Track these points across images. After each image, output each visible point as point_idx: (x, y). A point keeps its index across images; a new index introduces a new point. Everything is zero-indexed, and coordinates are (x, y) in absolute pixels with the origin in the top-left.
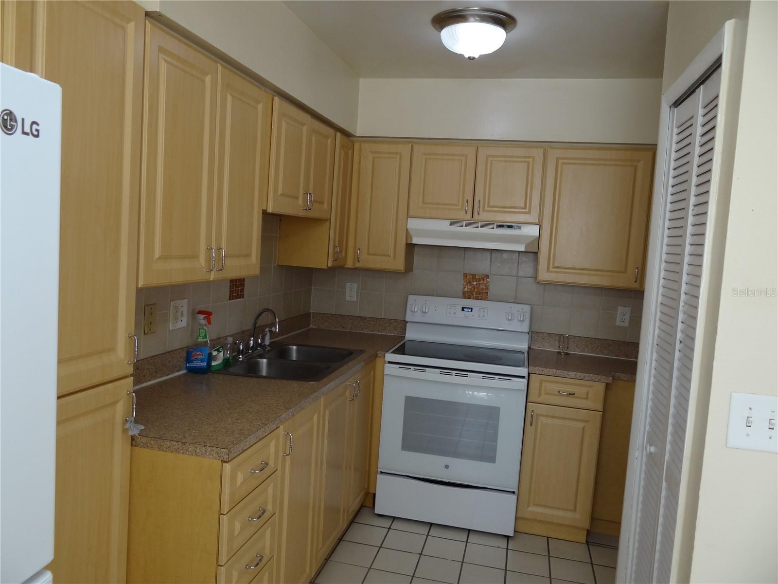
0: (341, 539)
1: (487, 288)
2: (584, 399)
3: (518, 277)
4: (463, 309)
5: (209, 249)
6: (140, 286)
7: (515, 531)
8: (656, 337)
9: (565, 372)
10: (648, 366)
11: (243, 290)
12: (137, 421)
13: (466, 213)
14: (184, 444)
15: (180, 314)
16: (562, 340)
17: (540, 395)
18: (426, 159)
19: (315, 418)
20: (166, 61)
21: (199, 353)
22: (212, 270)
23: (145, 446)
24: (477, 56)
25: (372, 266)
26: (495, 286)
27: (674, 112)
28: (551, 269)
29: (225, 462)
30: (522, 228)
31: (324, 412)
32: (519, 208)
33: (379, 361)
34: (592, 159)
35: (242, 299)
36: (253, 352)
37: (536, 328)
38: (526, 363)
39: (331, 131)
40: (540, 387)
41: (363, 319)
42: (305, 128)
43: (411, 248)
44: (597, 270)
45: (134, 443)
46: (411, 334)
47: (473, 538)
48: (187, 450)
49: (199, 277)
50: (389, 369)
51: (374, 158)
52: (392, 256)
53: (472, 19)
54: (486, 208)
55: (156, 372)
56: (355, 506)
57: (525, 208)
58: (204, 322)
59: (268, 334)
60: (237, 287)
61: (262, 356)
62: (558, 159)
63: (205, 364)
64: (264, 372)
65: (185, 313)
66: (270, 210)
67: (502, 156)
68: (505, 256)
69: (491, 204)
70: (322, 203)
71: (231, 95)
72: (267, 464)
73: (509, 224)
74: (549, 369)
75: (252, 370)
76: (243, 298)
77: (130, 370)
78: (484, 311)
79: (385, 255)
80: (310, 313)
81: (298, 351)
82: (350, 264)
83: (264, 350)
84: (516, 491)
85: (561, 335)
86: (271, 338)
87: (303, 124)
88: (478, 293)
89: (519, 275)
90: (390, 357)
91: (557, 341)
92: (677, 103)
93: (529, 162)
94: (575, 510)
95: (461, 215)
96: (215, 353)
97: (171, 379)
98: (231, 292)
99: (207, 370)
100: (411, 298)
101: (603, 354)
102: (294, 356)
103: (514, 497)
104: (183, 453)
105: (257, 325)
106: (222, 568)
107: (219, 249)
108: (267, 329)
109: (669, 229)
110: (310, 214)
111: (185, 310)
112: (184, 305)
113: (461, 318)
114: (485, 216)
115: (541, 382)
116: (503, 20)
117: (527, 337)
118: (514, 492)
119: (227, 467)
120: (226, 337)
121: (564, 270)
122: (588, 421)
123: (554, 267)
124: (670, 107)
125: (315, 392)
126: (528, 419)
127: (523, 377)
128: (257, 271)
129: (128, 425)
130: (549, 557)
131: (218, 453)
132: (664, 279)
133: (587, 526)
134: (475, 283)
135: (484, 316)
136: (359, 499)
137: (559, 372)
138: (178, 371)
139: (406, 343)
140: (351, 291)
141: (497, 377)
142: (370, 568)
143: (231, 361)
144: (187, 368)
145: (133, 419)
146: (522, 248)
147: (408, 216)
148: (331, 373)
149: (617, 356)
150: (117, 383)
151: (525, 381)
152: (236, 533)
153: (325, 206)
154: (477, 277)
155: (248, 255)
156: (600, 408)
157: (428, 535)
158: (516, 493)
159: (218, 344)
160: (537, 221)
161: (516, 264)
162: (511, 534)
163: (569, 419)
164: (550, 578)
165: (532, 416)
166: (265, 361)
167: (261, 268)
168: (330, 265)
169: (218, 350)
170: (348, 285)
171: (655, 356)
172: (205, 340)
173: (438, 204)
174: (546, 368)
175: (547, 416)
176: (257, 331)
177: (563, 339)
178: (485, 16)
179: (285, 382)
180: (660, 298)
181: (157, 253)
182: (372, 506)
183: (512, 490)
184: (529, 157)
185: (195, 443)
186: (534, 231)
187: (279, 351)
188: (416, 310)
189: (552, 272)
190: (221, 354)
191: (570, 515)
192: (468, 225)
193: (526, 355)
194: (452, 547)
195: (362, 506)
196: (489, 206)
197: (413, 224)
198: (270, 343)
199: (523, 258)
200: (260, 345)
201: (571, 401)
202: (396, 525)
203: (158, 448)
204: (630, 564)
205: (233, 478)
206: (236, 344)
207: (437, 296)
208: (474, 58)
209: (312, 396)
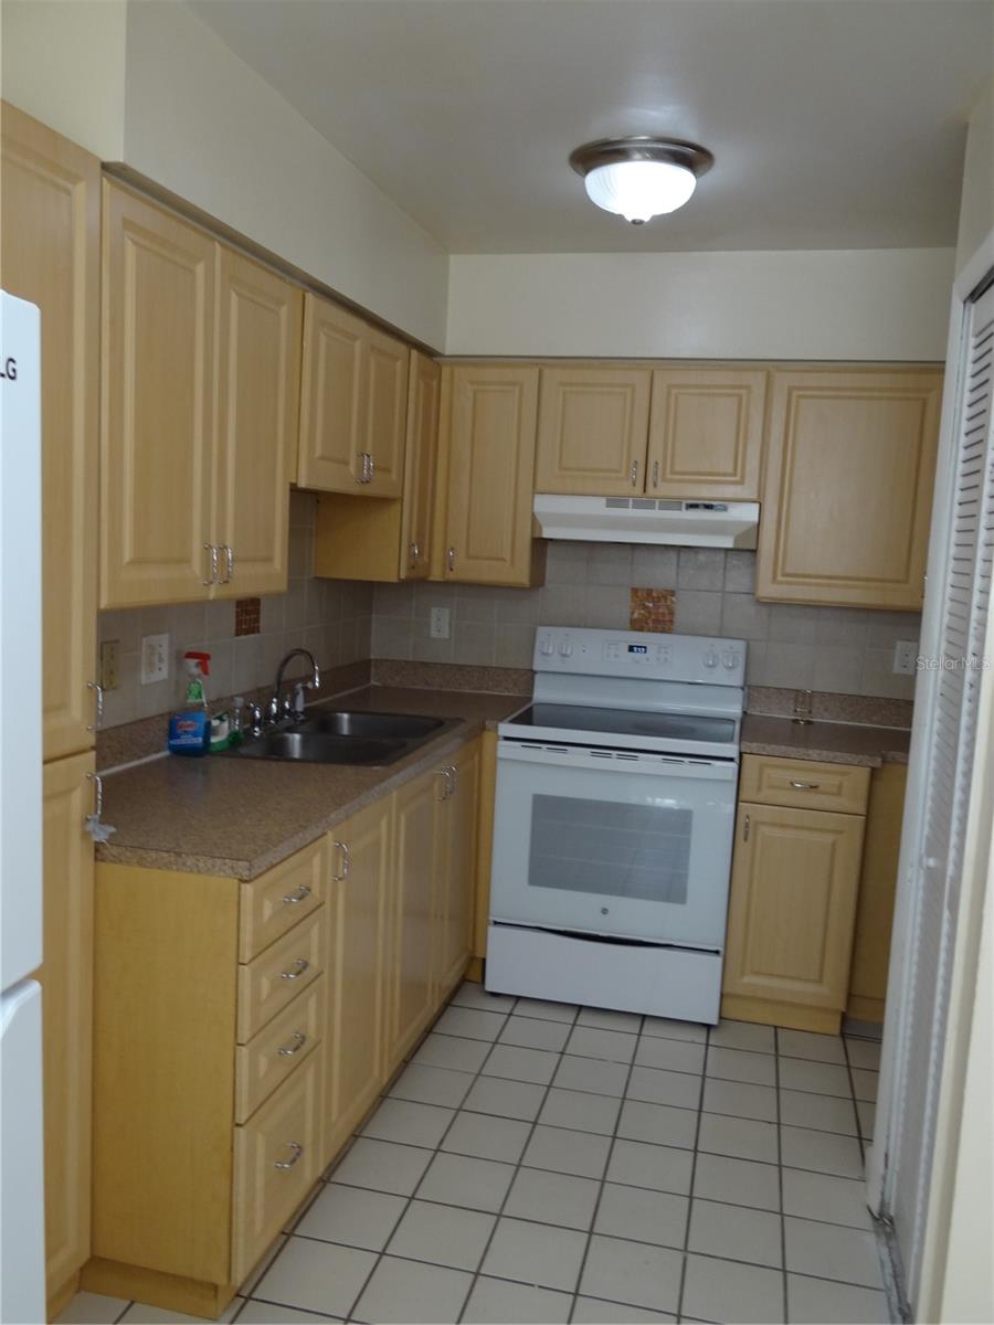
0: (429, 1031)
1: (672, 613)
2: (833, 794)
3: (724, 592)
4: (631, 649)
5: (207, 549)
6: (102, 606)
7: (721, 1018)
8: (939, 682)
9: (802, 750)
10: (927, 729)
11: (257, 620)
12: (104, 820)
13: (634, 485)
14: (179, 854)
15: (156, 658)
16: (801, 699)
17: (759, 789)
18: (564, 394)
19: (384, 824)
20: (135, 243)
21: (189, 722)
22: (212, 583)
23: (117, 860)
24: (646, 219)
25: (472, 576)
26: (684, 609)
27: (969, 309)
28: (780, 578)
29: (246, 882)
30: (730, 510)
31: (398, 818)
32: (724, 475)
33: (488, 737)
34: (852, 389)
35: (257, 635)
36: (277, 722)
37: (754, 681)
38: (736, 737)
39: (402, 348)
40: (761, 774)
41: (460, 668)
42: (358, 345)
43: (540, 545)
44: (858, 579)
45: (99, 857)
46: (543, 693)
47: (649, 1028)
48: (184, 864)
49: (193, 593)
50: (505, 750)
51: (475, 393)
52: (508, 558)
53: (638, 156)
54: (669, 476)
55: (122, 753)
56: (451, 979)
57: (735, 475)
58: (196, 671)
59: (301, 693)
60: (248, 613)
61: (291, 730)
62: (791, 390)
63: (200, 740)
64: (296, 752)
65: (165, 657)
66: (302, 484)
67: (697, 386)
68: (702, 557)
69: (677, 468)
70: (387, 470)
71: (238, 294)
72: (309, 890)
73: (707, 502)
74: (773, 746)
75: (275, 750)
76: (258, 632)
77: (91, 740)
78: (666, 652)
79: (498, 559)
80: (370, 661)
81: (351, 721)
82: (436, 574)
83: (295, 720)
84: (721, 949)
85: (797, 691)
86: (306, 701)
87: (354, 338)
88: (657, 621)
89: (727, 589)
90: (506, 729)
91: (792, 701)
92: (975, 295)
93: (740, 397)
94: (820, 981)
95: (624, 488)
96: (215, 723)
97: (146, 764)
98: (238, 623)
99: (203, 750)
100: (542, 632)
101: (871, 722)
102: (345, 730)
103: (718, 960)
104: (177, 870)
105: (283, 679)
106: (243, 1048)
107: (223, 548)
108: (300, 685)
109: (960, 504)
110: (368, 490)
111: (165, 651)
112: (163, 643)
113: (627, 664)
114: (665, 490)
115: (762, 768)
116: (689, 156)
117: (739, 694)
118: (717, 952)
119: (248, 889)
120: (232, 698)
121: (801, 580)
122: (841, 832)
123: (784, 575)
124: (965, 302)
125: (383, 781)
126: (740, 829)
127: (731, 760)
128: (283, 587)
129: (90, 826)
130: (777, 1056)
131: (232, 868)
132: (952, 586)
133: (842, 1007)
134: (651, 605)
135: (666, 660)
136: (458, 966)
137: (791, 751)
138: (156, 752)
139: (535, 709)
140: (441, 621)
141: (687, 760)
142: (479, 1074)
143: (242, 736)
144: (171, 748)
145: (97, 817)
146: (728, 543)
147: (535, 492)
148: (407, 753)
149: (895, 725)
150: (71, 760)
151: (734, 766)
152: (264, 995)
153: (394, 476)
154: (654, 595)
155: (269, 559)
156: (862, 810)
157: (574, 1025)
158: (722, 953)
159: (221, 708)
160: (754, 497)
161: (722, 571)
162: (714, 1020)
163: (809, 829)
164: (778, 1088)
165: (747, 825)
166: (297, 737)
167: (290, 582)
168: (403, 576)
169: (220, 719)
170: (434, 611)
171: (938, 712)
172: (199, 700)
173: (584, 470)
174: (769, 743)
175: (773, 825)
176: (283, 688)
177: (800, 697)
178: (659, 150)
179: (334, 767)
180: (946, 618)
181: (128, 555)
182: (480, 980)
183: (714, 948)
184: (741, 387)
185: (197, 854)
186: (749, 513)
187: (319, 723)
188: (550, 651)
189: (781, 583)
190: (226, 725)
191: (811, 988)
192: (637, 505)
193: (737, 727)
194: (615, 1042)
195: (464, 980)
196: (673, 473)
197: (543, 505)
198: (306, 709)
199: (734, 561)
200: (288, 712)
201: (813, 799)
202: (521, 1009)
203: (138, 863)
204: (900, 1050)
205: (258, 908)
206: (248, 708)
207: (586, 627)
208: (641, 222)
209: (377, 788)
